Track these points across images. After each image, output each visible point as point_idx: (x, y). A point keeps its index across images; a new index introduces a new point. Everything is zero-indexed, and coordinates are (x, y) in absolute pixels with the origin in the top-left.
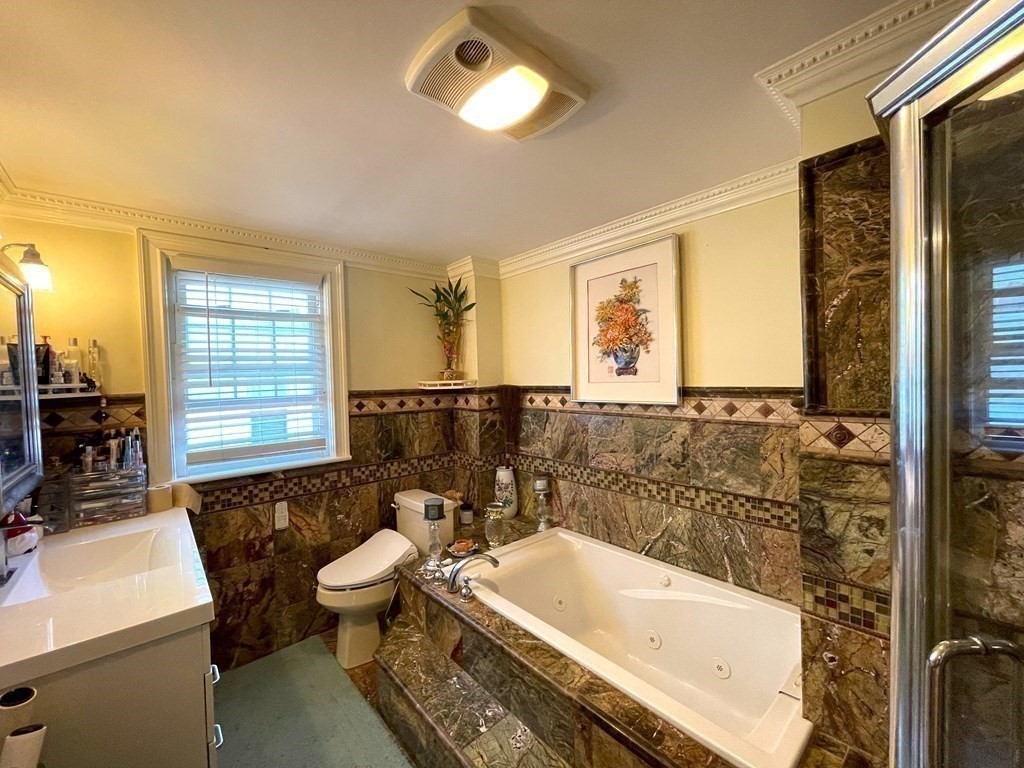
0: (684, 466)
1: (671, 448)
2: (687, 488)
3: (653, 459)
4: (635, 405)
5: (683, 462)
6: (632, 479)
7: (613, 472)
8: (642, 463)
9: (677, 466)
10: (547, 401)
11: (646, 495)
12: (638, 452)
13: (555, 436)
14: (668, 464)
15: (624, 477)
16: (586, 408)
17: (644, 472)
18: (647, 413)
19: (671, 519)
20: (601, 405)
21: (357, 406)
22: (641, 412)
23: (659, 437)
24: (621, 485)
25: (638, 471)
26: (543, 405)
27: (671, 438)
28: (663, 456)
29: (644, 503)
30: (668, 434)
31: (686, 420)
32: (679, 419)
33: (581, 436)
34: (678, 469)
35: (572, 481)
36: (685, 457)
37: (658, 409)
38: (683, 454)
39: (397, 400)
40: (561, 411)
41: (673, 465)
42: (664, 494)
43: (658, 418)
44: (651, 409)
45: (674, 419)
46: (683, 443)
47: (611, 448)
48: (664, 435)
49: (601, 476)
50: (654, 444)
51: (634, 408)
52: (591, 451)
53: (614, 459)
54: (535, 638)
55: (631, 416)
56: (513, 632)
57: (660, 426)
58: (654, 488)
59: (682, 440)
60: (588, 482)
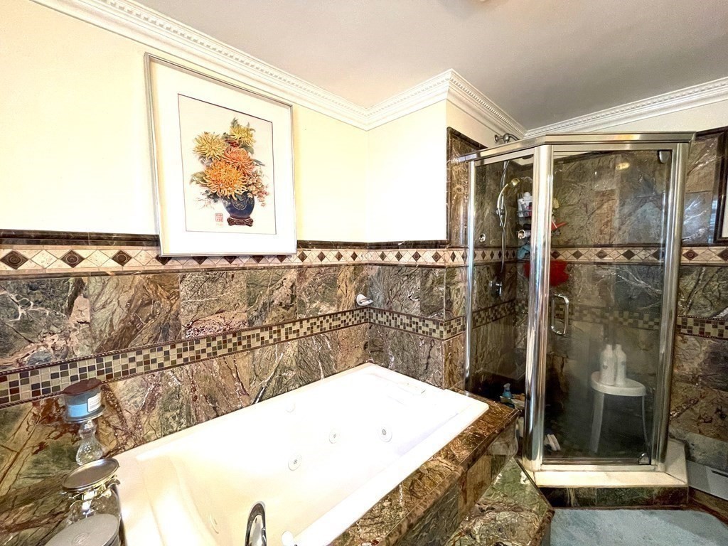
0: (293, 306)
1: (281, 294)
2: (294, 323)
3: (267, 306)
4: (245, 256)
5: (292, 302)
6: (244, 334)
7: (219, 335)
8: (255, 314)
9: (287, 307)
10: (73, 259)
11: (259, 344)
12: (250, 304)
13: (101, 315)
14: (280, 308)
15: (234, 335)
17: (257, 323)
18: (259, 265)
19: (282, 354)
20: (200, 259)
22: (253, 263)
23: (272, 285)
24: (230, 346)
25: (251, 322)
26: (59, 267)
27: (282, 285)
28: (276, 302)
29: (257, 352)
30: (280, 282)
31: (295, 267)
32: (289, 267)
33: (165, 304)
34: (288, 309)
35: (148, 371)
36: (293, 298)
37: (270, 260)
38: (292, 295)
40: (118, 274)
41: (284, 308)
42: (275, 336)
43: (271, 268)
44: (263, 260)
45: (285, 267)
46: (292, 286)
47: (217, 309)
48: (276, 282)
49: (203, 343)
50: (268, 292)
51: (245, 260)
52: (184, 321)
53: (222, 320)
54: (396, 490)
55: (244, 269)
56: (385, 511)
57: (272, 275)
58: (266, 335)
59: (291, 284)
60: (180, 361)
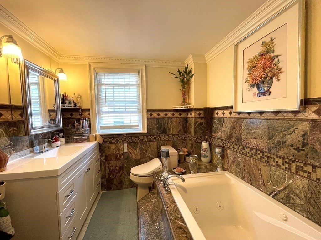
0: (304, 150)
1: (294, 138)
2: (305, 165)
3: (281, 144)
4: (268, 112)
5: (303, 147)
6: (266, 154)
7: (254, 148)
8: (272, 145)
9: (297, 149)
10: (224, 113)
11: (274, 164)
12: (269, 139)
13: (227, 129)
14: (291, 148)
15: (261, 152)
16: (241, 116)
17: (273, 151)
18: (277, 117)
19: (291, 181)
20: (249, 113)
21: (150, 115)
22: (273, 116)
23: (284, 131)
24: (259, 156)
25: (270, 150)
26: (222, 115)
27: (294, 132)
28: (287, 143)
29: (273, 168)
30: (292, 130)
31: (307, 120)
32: (301, 120)
33: (238, 129)
34: (299, 151)
35: (233, 151)
36: (304, 144)
37: (285, 114)
38: (303, 142)
39: (164, 113)
40: (229, 118)
41: (294, 149)
42: (287, 165)
43: (284, 120)
44: (280, 114)
45: (296, 120)
46: (303, 135)
47: (254, 136)
48: (289, 128)
49: (248, 150)
50: (281, 135)
51: (268, 114)
52: (243, 137)
53: (255, 142)
54: (184, 222)
55: (266, 119)
56: (176, 215)
57: (285, 124)
58: (280, 162)
59: (303, 133)
60: (241, 152)
